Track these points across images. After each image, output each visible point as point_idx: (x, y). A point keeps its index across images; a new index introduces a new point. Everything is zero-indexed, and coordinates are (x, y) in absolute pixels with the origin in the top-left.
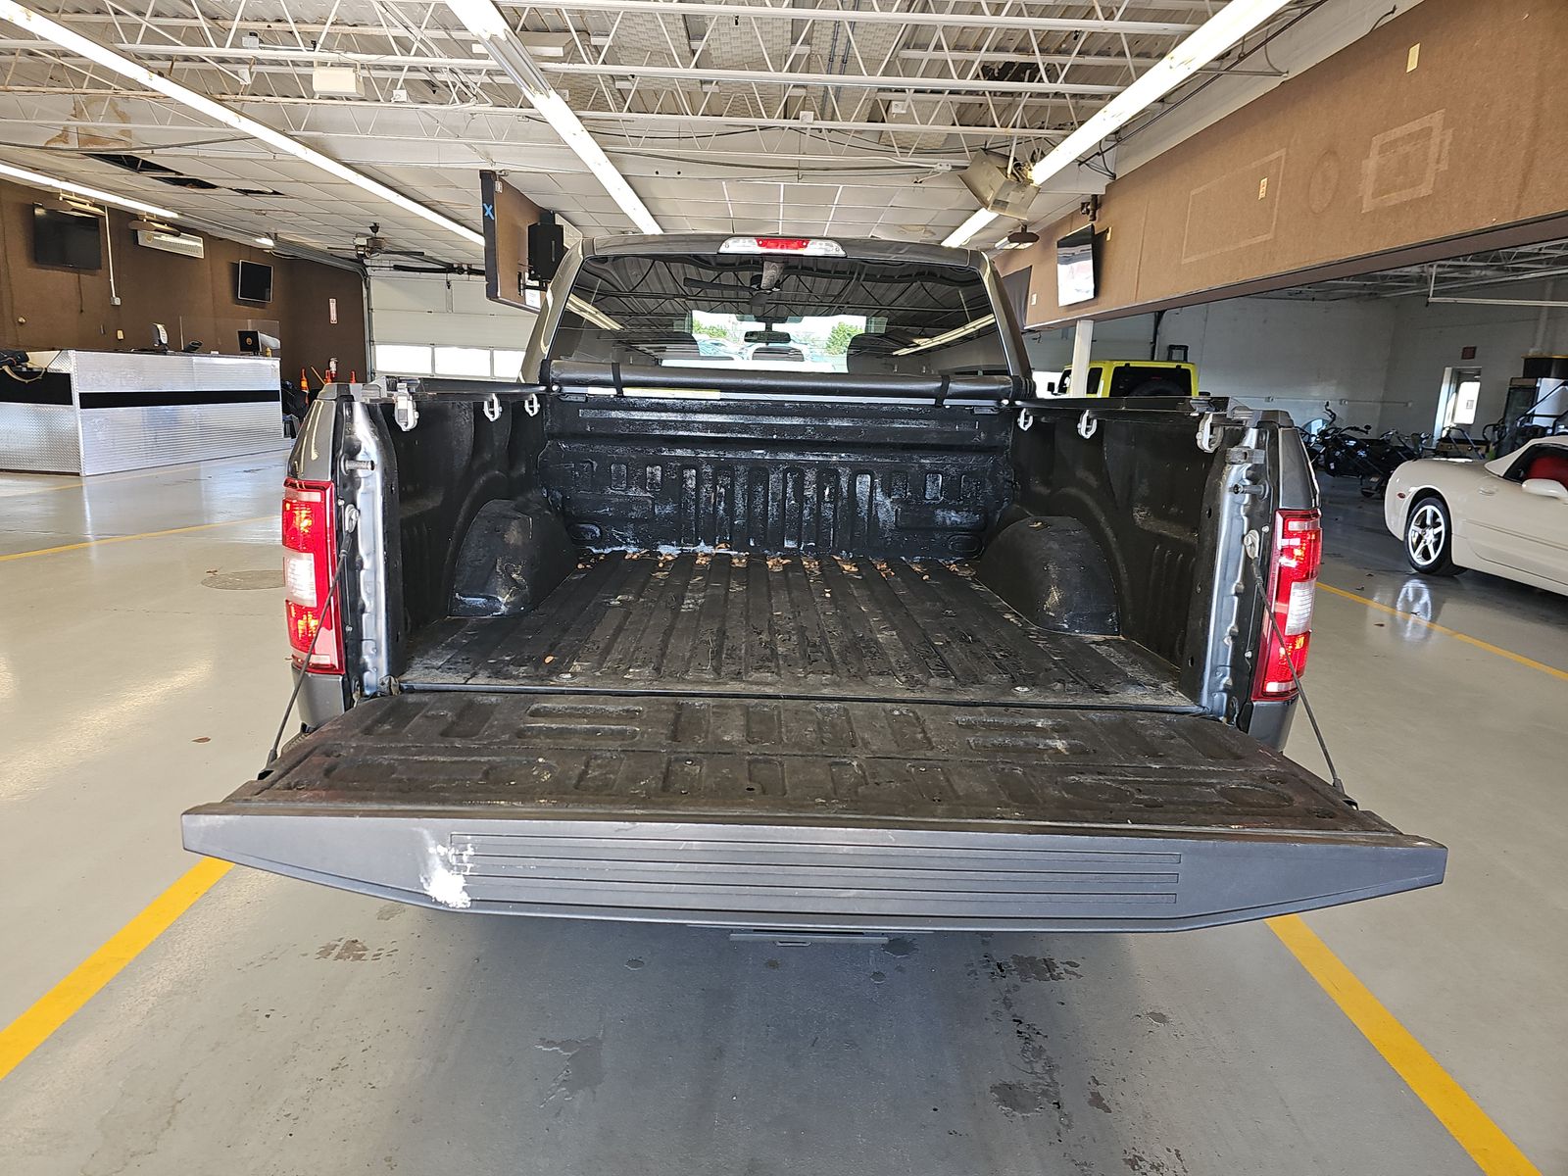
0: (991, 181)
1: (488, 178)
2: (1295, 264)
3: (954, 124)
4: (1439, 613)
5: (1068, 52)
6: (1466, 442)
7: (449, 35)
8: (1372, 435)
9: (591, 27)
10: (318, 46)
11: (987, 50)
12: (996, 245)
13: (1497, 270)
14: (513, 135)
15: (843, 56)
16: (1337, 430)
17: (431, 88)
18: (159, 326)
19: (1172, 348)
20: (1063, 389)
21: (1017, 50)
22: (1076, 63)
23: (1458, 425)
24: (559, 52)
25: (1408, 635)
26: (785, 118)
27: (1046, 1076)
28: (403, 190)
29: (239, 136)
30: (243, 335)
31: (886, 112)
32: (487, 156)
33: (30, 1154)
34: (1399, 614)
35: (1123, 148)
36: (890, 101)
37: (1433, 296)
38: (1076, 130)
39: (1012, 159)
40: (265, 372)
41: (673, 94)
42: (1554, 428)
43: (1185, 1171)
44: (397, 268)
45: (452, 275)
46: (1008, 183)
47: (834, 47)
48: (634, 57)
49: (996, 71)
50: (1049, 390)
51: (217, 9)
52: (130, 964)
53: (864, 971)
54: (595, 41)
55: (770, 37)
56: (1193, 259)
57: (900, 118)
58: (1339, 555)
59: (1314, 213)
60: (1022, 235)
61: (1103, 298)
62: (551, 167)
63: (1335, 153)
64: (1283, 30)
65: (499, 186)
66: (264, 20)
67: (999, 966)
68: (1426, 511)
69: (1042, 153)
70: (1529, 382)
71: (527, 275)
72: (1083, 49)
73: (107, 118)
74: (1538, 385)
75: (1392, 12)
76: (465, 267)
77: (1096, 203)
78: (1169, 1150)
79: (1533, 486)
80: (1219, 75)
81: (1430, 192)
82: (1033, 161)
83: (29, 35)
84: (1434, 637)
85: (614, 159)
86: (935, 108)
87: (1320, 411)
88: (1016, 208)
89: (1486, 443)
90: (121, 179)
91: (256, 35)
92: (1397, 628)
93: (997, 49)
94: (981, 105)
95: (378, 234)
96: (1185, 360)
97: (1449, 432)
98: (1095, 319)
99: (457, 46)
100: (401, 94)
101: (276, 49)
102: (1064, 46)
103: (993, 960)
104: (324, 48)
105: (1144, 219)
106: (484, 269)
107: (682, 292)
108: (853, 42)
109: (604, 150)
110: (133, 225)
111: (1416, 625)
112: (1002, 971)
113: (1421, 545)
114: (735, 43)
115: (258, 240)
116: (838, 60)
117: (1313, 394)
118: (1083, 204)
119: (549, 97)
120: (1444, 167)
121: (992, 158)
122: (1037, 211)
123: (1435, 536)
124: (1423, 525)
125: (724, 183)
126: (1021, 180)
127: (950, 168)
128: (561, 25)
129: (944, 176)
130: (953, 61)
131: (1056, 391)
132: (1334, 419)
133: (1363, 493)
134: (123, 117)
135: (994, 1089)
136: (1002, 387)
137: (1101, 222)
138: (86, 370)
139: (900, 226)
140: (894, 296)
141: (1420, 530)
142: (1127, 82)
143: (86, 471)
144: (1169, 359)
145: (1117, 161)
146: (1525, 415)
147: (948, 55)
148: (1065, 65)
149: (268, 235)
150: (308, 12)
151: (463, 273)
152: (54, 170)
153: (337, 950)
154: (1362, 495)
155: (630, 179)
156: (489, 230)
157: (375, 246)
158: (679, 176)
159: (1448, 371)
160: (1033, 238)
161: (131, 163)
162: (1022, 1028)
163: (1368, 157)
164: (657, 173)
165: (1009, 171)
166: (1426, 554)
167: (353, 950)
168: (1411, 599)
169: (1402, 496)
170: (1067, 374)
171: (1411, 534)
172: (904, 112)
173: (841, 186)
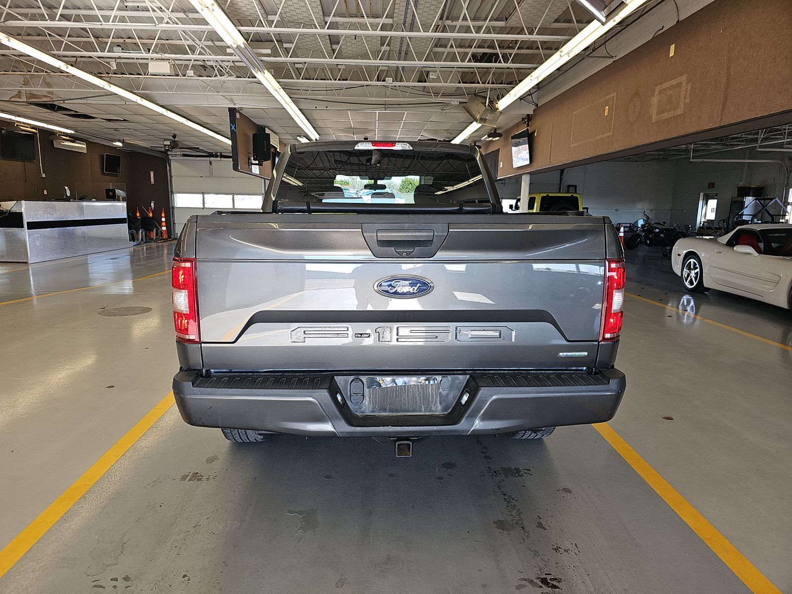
0: (478, 109)
1: (232, 111)
2: (623, 147)
3: (459, 83)
4: (699, 310)
5: (513, 48)
6: (711, 228)
7: (214, 44)
8: (666, 226)
9: (283, 39)
10: (151, 51)
11: (475, 47)
12: (482, 139)
13: (722, 145)
14: (245, 91)
15: (406, 51)
16: (650, 224)
17: (203, 69)
18: (66, 187)
19: (569, 186)
20: (517, 208)
21: (489, 47)
22: (516, 53)
23: (708, 220)
24: (269, 51)
25: (685, 320)
26: (378, 81)
27: (518, 517)
28: (189, 118)
29: (108, 94)
30: (108, 191)
31: (427, 76)
32: (232, 101)
33: (59, 568)
34: (680, 311)
35: (541, 92)
36: (429, 72)
37: (692, 159)
38: (518, 84)
39: (488, 99)
40: (119, 209)
41: (323, 69)
42: (751, 221)
43: (579, 552)
44: (185, 155)
45: (212, 158)
46: (486, 110)
47: (401, 47)
48: (305, 53)
49: (479, 57)
50: (510, 208)
51: (99, 33)
52: (92, 487)
53: (434, 476)
54: (285, 45)
55: (370, 43)
56: (576, 145)
57: (434, 81)
58: (651, 285)
59: (630, 123)
60: (494, 134)
61: (534, 164)
62: (264, 105)
63: (638, 94)
64: (613, 36)
65: (238, 115)
66: (122, 38)
67: (495, 472)
68: (690, 262)
69: (502, 95)
70: (740, 199)
71: (252, 158)
72: (521, 46)
73: (42, 86)
74: (744, 200)
75: (662, 29)
76: (219, 154)
77: (529, 118)
78: (572, 544)
79: (739, 248)
80: (583, 59)
81: (682, 113)
82: (499, 99)
83: (8, 48)
84: (697, 322)
85: (295, 101)
86: (451, 75)
87: (641, 215)
88: (491, 122)
89: (720, 228)
90: (47, 115)
91: (120, 46)
92: (679, 318)
93: (479, 47)
94: (472, 73)
95: (176, 139)
96: (576, 192)
97: (703, 224)
98: (531, 174)
99: (218, 49)
100: (190, 73)
101: (130, 53)
102: (510, 45)
103: (492, 470)
104: (154, 52)
105: (552, 125)
106: (231, 155)
107: (332, 167)
108: (410, 45)
109: (290, 97)
110: (51, 138)
111: (688, 316)
112: (496, 474)
113: (689, 278)
114: (353, 46)
115: (114, 143)
116: (403, 53)
117: (638, 207)
118: (523, 119)
119: (264, 73)
120: (688, 101)
121: (478, 98)
122: (501, 123)
123: (695, 274)
124: (690, 269)
125: (349, 112)
126: (492, 108)
127: (458, 103)
128: (269, 39)
129: (456, 106)
130: (458, 53)
131: (514, 209)
132: (648, 219)
133: (663, 254)
134: (49, 85)
135: (494, 522)
136: (487, 208)
137: (532, 127)
138: (30, 210)
139: (435, 130)
140: (435, 166)
141: (688, 271)
142: (541, 62)
143: (30, 261)
144: (568, 192)
145: (538, 98)
146: (738, 215)
147: (455, 50)
148: (512, 54)
149: (119, 141)
150: (144, 34)
151: (218, 157)
152: (13, 111)
153: (189, 477)
154: (662, 256)
155: (303, 111)
156: (233, 137)
157: (174, 145)
158: (327, 109)
159: (702, 194)
160: (500, 135)
161: (52, 107)
162: (506, 497)
163: (654, 96)
164: (316, 107)
165: (487, 104)
166: (691, 283)
167: (196, 477)
168: (685, 304)
169: (679, 255)
170: (519, 200)
171: (684, 273)
172: (436, 77)
173: (406, 112)
